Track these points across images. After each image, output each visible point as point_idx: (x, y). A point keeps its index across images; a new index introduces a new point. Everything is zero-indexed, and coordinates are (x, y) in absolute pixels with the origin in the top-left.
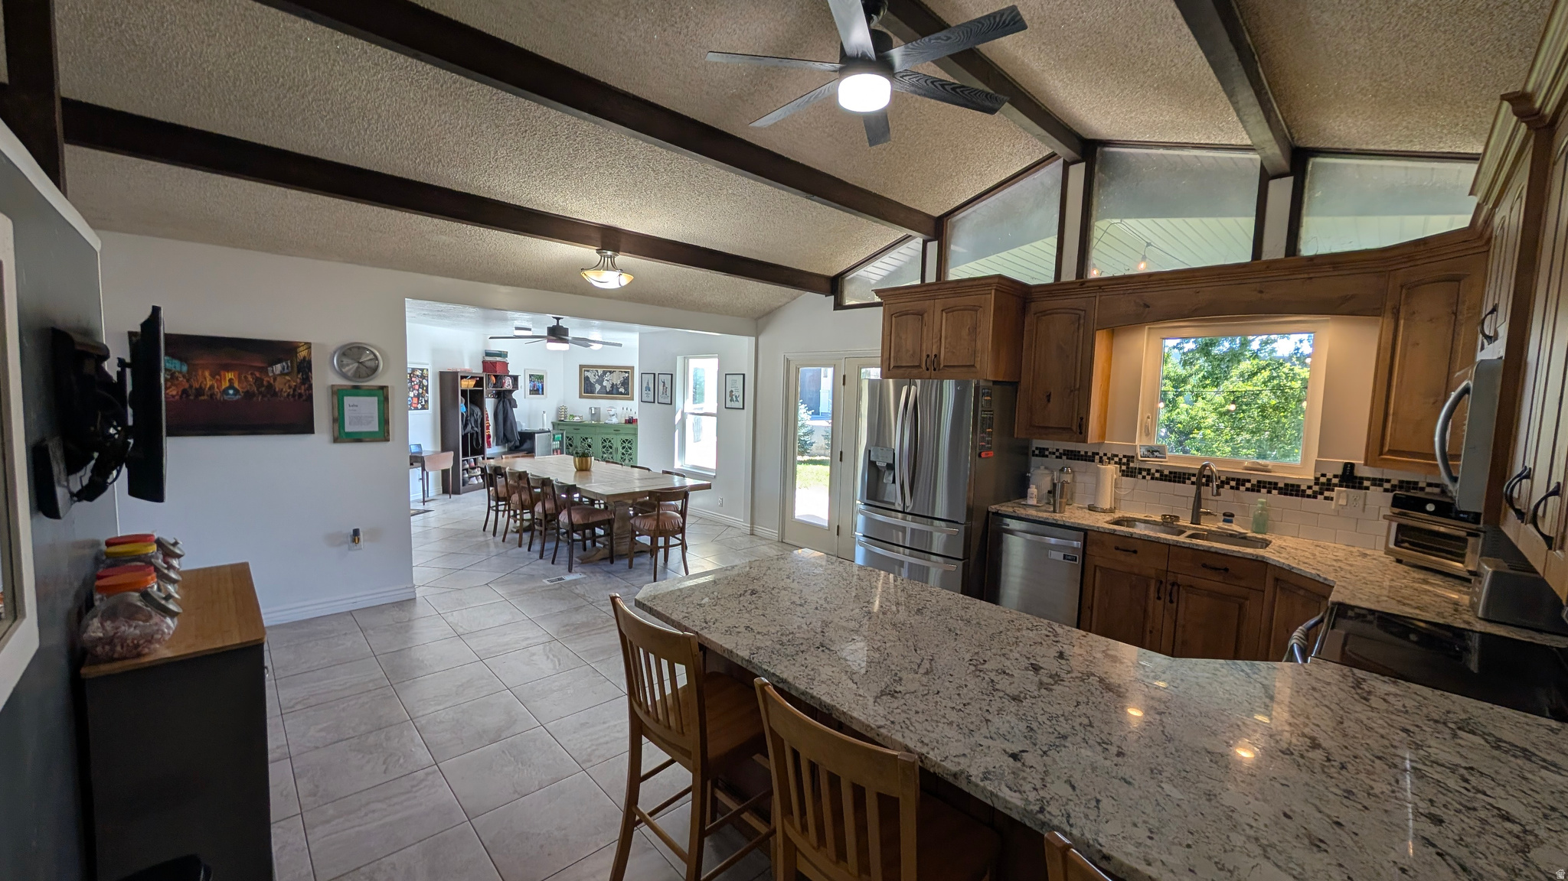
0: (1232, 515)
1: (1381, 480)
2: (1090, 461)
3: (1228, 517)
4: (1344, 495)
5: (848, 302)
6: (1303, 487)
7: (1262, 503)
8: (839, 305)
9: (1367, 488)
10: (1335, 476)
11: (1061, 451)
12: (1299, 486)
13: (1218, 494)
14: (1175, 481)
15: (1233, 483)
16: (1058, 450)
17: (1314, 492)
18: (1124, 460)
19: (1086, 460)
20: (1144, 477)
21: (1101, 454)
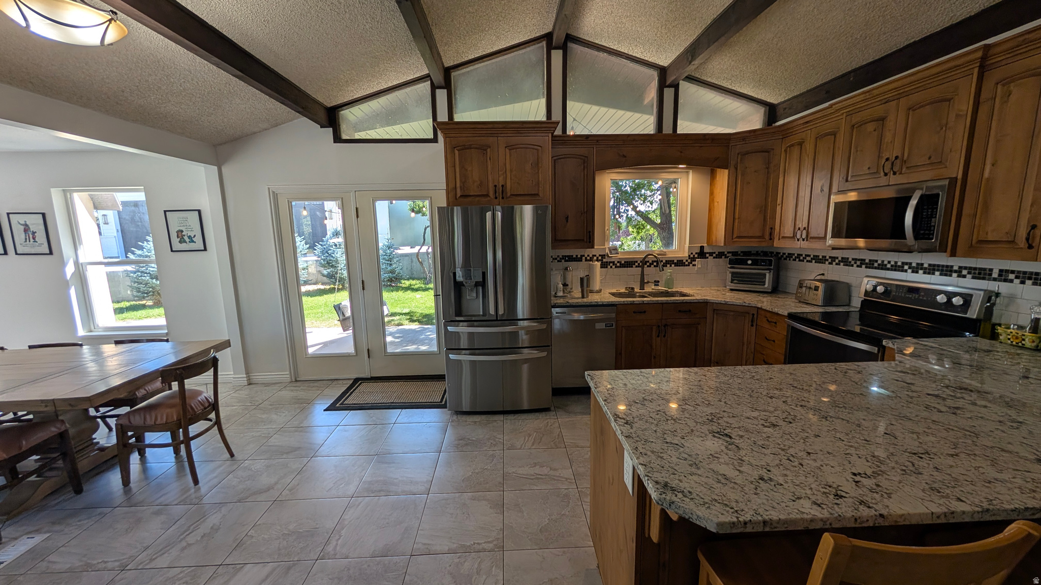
0: (658, 282)
1: (712, 253)
2: (579, 261)
3: (656, 283)
4: (700, 262)
5: (344, 137)
6: (684, 261)
7: (670, 272)
8: (337, 139)
9: (708, 258)
10: (696, 253)
11: (561, 257)
12: (682, 260)
13: (663, 270)
14: (627, 267)
15: (655, 264)
16: (558, 256)
17: (689, 263)
18: (600, 258)
19: (577, 261)
20: (611, 267)
21: (586, 256)
